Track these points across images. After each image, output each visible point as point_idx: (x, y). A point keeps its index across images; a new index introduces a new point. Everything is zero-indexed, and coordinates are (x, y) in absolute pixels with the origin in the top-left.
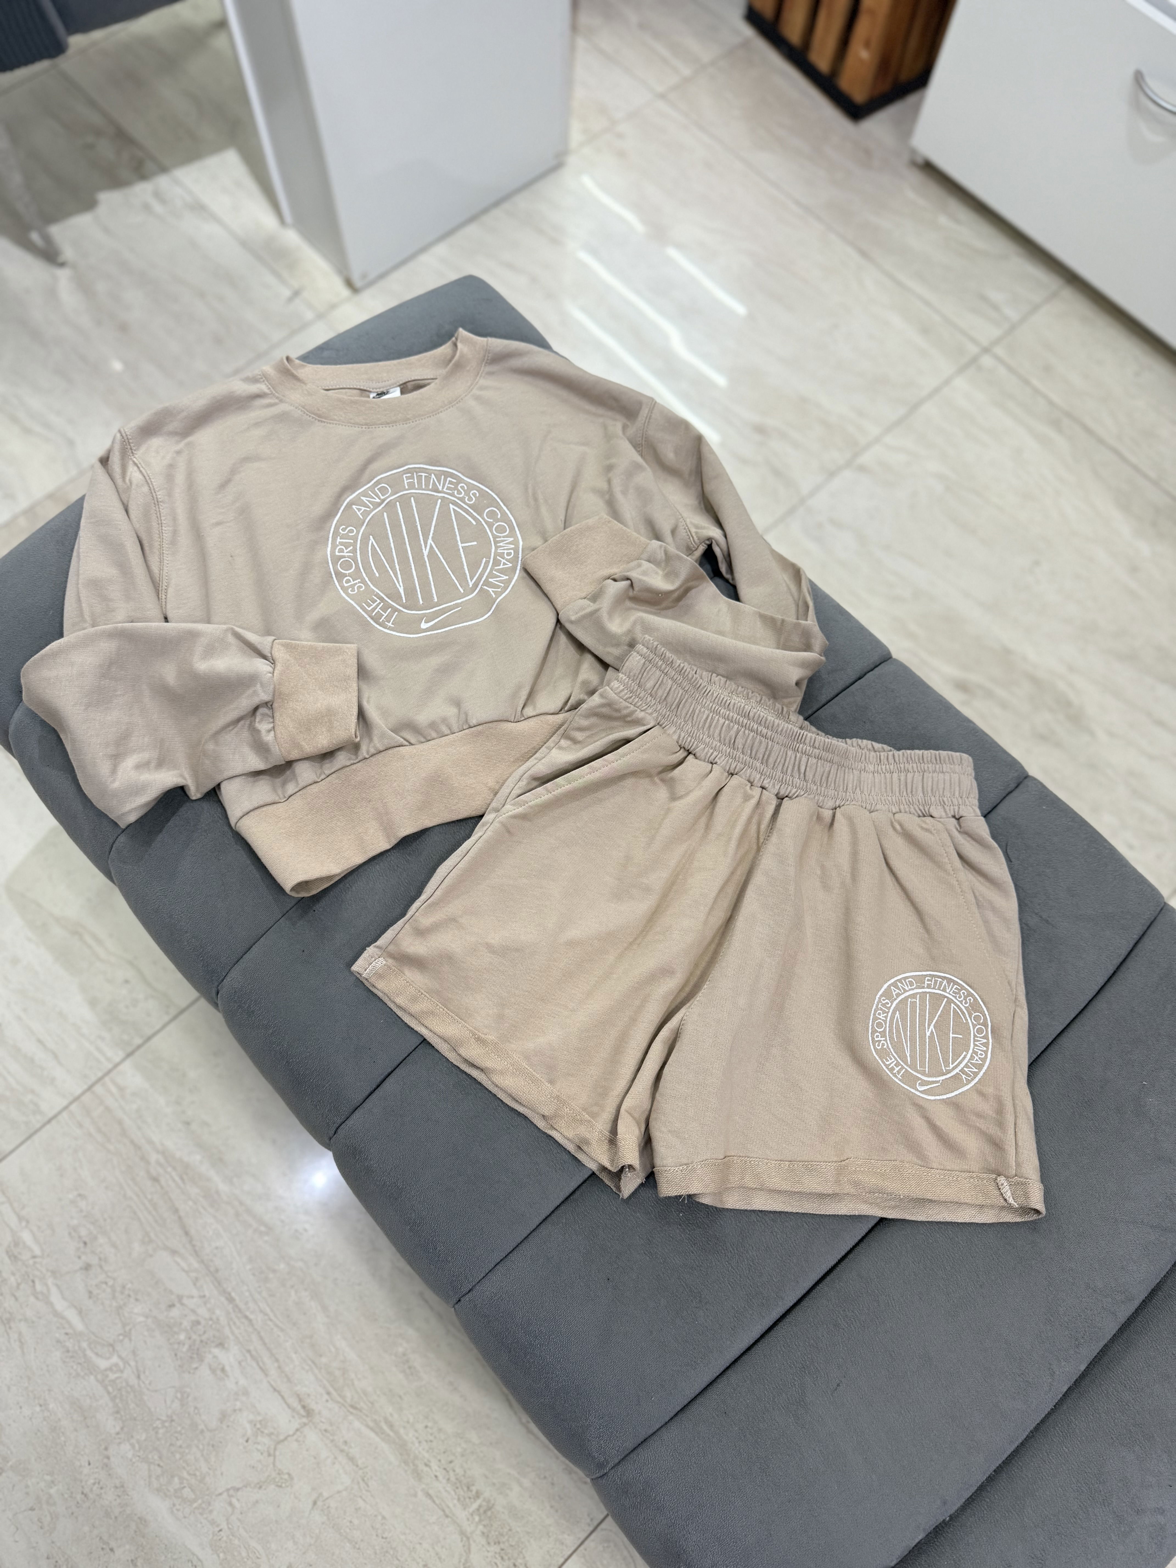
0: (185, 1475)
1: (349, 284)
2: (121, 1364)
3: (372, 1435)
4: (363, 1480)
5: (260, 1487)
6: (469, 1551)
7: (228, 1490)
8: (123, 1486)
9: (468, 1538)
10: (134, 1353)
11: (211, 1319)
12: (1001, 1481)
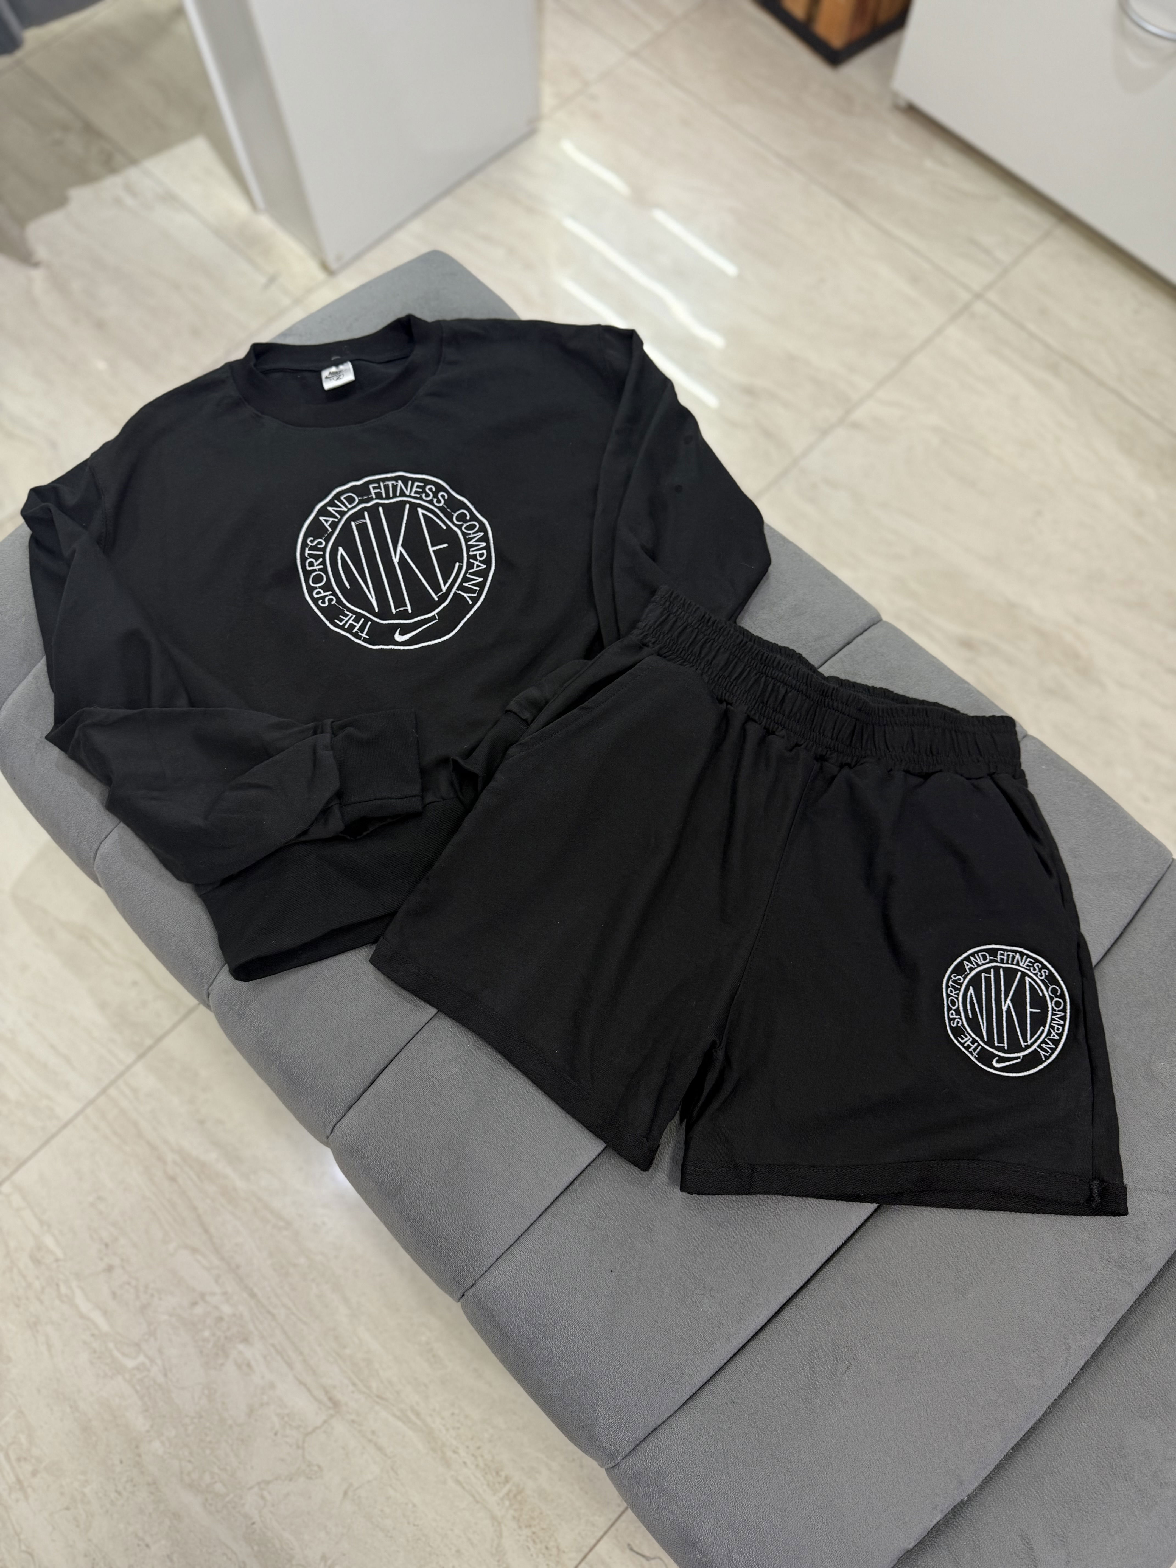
0: (216, 1470)
1: (325, 267)
2: (147, 1362)
3: (399, 1424)
4: (392, 1469)
5: (291, 1480)
6: (500, 1536)
7: (259, 1484)
8: (155, 1483)
9: (499, 1524)
10: (160, 1351)
11: (234, 1315)
12: (1019, 1459)
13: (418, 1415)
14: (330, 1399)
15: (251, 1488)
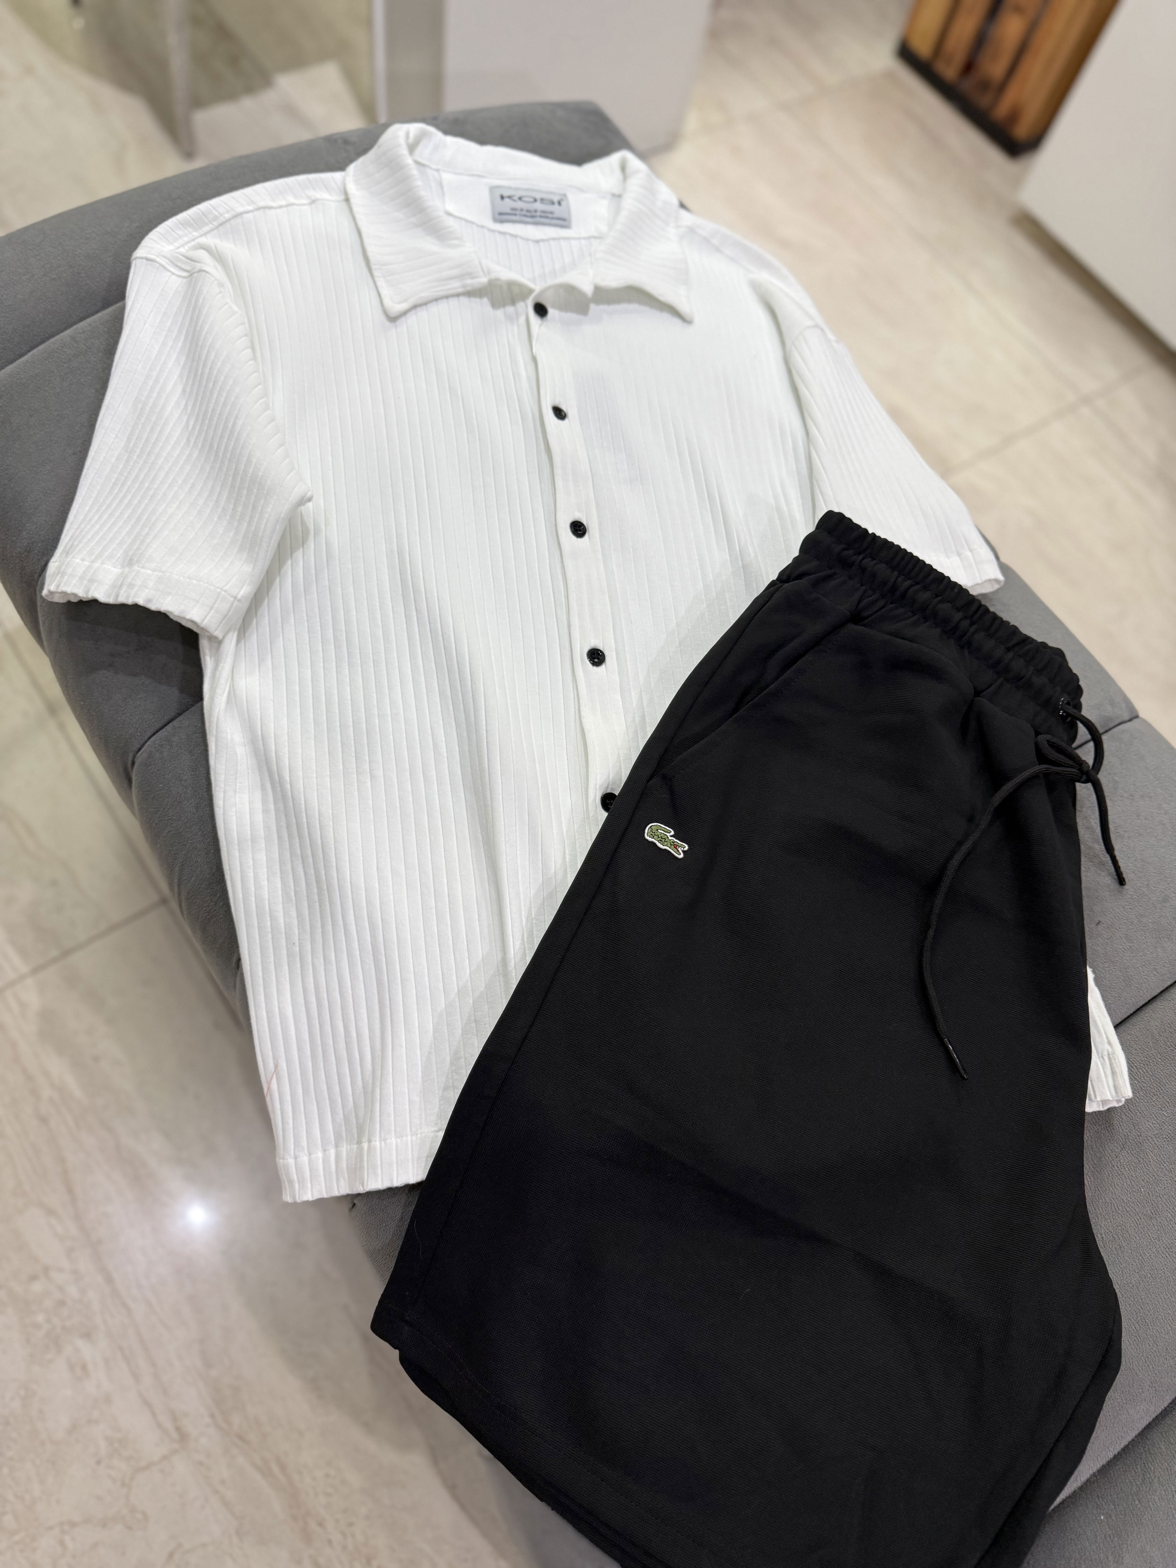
3: (258, 1476)
5: (104, 1526)
7: (61, 1524)
11: (81, 1301)
13: (283, 1468)
14: (178, 1429)
15: (51, 1528)
